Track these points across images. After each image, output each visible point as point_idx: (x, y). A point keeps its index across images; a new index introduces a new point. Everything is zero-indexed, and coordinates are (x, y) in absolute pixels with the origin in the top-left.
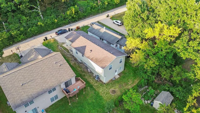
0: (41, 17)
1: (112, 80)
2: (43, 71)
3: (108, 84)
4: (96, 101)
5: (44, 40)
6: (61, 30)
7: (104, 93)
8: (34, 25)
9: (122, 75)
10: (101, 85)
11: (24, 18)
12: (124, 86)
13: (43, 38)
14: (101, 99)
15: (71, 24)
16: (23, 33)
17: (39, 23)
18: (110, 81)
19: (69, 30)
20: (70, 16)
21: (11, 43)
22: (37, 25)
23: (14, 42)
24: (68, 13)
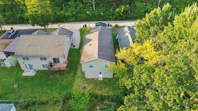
0: (93, 8)
1: (93, 79)
2: (45, 43)
3: (86, 80)
4: (67, 86)
5: (84, 26)
6: (102, 23)
7: (77, 84)
8: (85, 13)
9: (106, 81)
10: (81, 78)
11: (81, 5)
12: (97, 89)
13: (84, 24)
14: (71, 87)
15: (116, 21)
16: (74, 16)
17: (87, 12)
18: (91, 79)
19: (109, 26)
20: (118, 13)
21: (65, 21)
22: (86, 13)
23: (67, 20)
24: (117, 10)
